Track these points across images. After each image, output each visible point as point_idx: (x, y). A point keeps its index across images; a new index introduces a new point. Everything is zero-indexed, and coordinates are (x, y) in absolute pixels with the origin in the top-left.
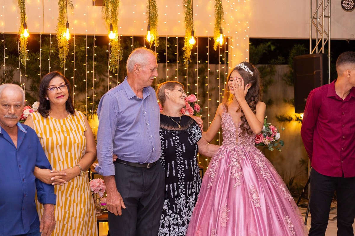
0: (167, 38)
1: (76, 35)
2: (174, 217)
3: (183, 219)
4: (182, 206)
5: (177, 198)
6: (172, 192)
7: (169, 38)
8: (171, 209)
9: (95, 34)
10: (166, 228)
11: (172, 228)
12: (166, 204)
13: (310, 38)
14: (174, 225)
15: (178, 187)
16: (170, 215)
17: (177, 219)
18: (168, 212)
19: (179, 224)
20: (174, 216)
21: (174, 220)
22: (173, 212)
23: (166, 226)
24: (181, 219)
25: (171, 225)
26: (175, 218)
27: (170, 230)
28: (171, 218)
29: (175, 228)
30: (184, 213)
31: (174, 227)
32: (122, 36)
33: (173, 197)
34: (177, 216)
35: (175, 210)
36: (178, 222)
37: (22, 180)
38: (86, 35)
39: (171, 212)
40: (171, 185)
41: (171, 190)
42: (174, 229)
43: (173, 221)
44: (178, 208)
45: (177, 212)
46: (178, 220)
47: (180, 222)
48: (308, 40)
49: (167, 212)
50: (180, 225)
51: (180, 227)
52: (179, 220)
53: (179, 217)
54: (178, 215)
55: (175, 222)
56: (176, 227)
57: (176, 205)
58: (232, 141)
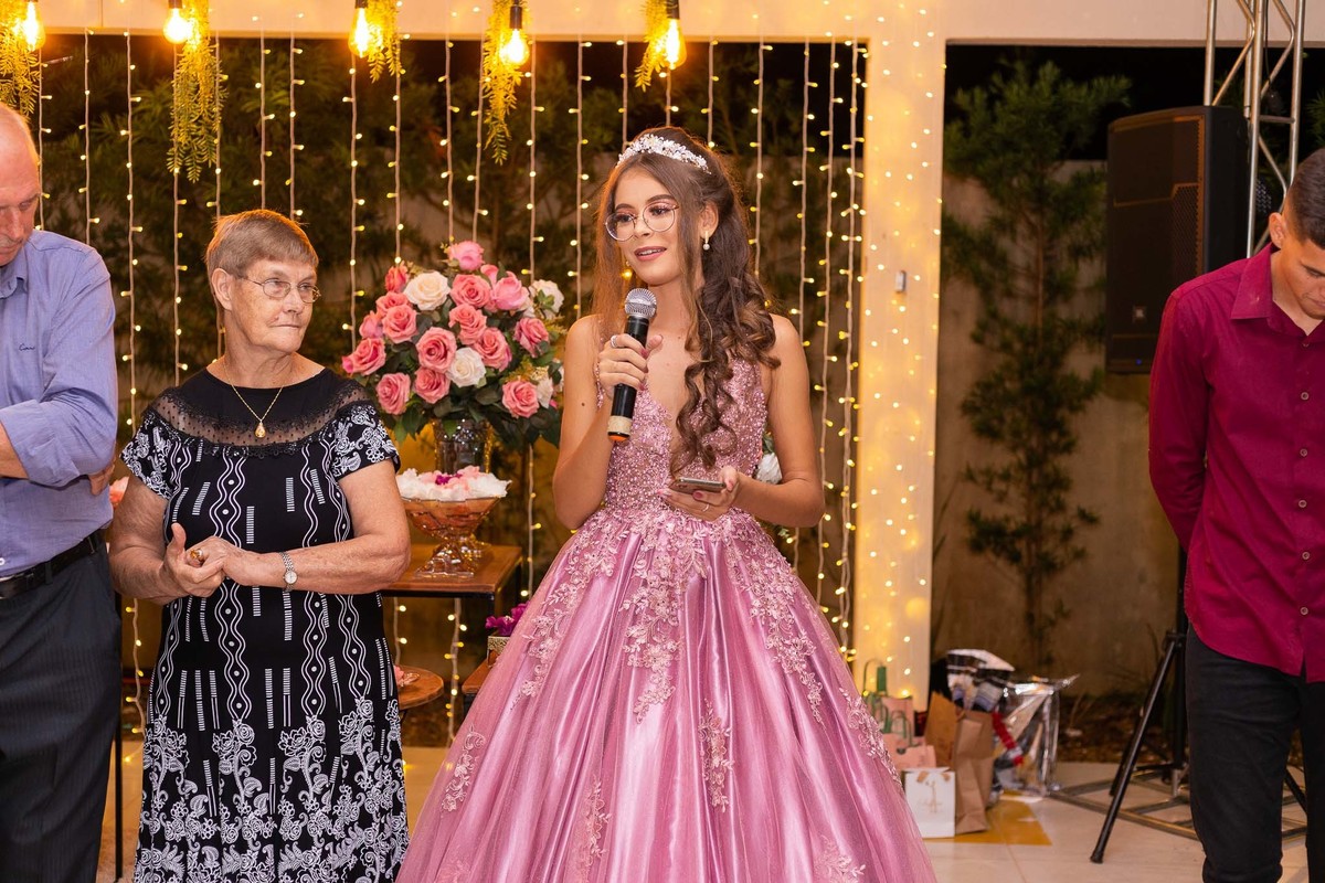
0: (581, 45)
1: (224, 36)
2: (202, 811)
4: (236, 766)
5: (218, 733)
6: (200, 705)
7: (589, 45)
8: (194, 773)
9: (295, 34)
10: (171, 849)
11: (193, 855)
12: (179, 752)
14: (204, 843)
15: (224, 689)
17: (217, 820)
18: (183, 786)
20: (206, 804)
21: (201, 820)
22: (202, 790)
23: (173, 843)
24: (231, 821)
25: (190, 843)
26: (207, 815)
27: (184, 861)
29: (205, 855)
30: (242, 799)
32: (407, 37)
33: (202, 728)
34: (218, 806)
35: (209, 783)
36: (218, 833)
39: (193, 786)
40: (198, 672)
41: (199, 696)
43: (198, 827)
44: (223, 776)
45: (216, 791)
46: (219, 825)
49: (179, 784)
50: (228, 846)
51: (228, 852)
52: (223, 823)
53: (225, 812)
54: (221, 804)
55: (208, 829)
56: (210, 851)
57: (215, 761)
58: (648, 489)
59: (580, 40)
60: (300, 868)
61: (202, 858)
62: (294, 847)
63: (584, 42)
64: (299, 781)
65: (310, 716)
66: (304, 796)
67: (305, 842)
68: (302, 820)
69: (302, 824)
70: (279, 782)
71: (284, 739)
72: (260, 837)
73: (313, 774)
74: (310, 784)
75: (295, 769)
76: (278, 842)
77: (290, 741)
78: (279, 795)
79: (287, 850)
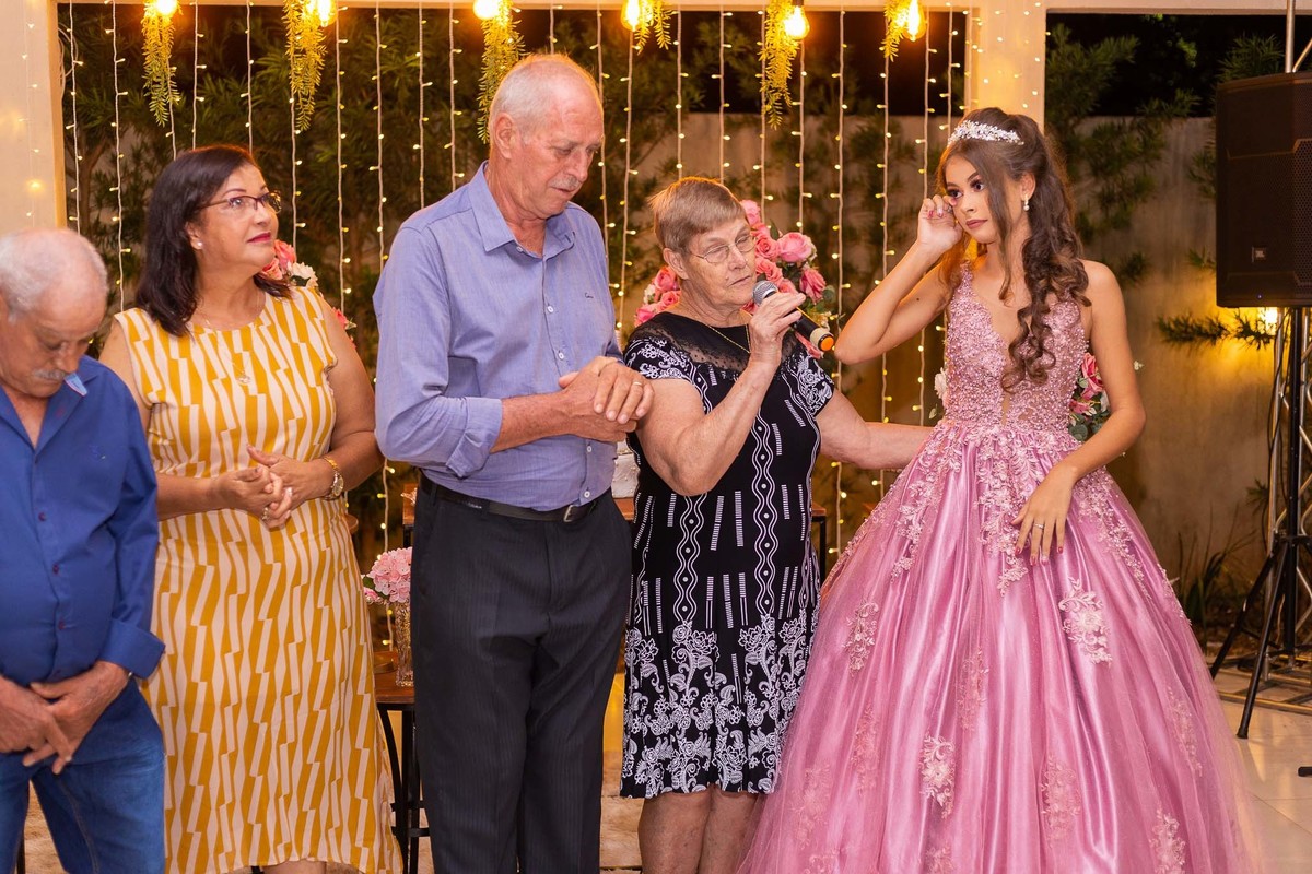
0: (723, 15)
1: (383, 7)
2: (730, 700)
3: (767, 705)
4: (764, 658)
5: (746, 628)
6: (728, 606)
7: (730, 14)
8: (723, 666)
9: (454, 4)
10: (703, 737)
11: (722, 739)
12: (708, 650)
13: (1287, 11)
15: (753, 588)
16: (719, 691)
17: (744, 707)
18: (713, 679)
19: (751, 722)
20: (733, 694)
21: (730, 708)
22: (730, 681)
23: (703, 732)
24: (758, 706)
25: (719, 729)
26: (734, 703)
27: (713, 747)
28: (720, 700)
30: (770, 685)
31: (729, 735)
33: (730, 625)
35: (736, 674)
36: (743, 719)
37: (50, 568)
38: (420, 8)
39: (722, 678)
40: (726, 578)
41: (727, 596)
42: (727, 745)
43: (727, 715)
44: (750, 666)
46: (745, 712)
47: (755, 717)
48: (1282, 19)
49: (709, 679)
50: (755, 728)
51: (755, 733)
52: (750, 708)
53: (750, 698)
54: (747, 692)
55: (735, 716)
57: (742, 653)
58: (985, 406)
59: (721, 10)
60: (765, 749)
61: (730, 741)
62: (759, 732)
63: (725, 12)
64: (759, 674)
65: (764, 615)
66: (764, 687)
67: (768, 726)
68: (763, 708)
69: (764, 711)
70: (742, 675)
71: (743, 635)
72: (727, 724)
73: (770, 666)
74: (768, 675)
75: (755, 663)
76: (743, 726)
77: (748, 637)
78: (743, 685)
79: (752, 735)
